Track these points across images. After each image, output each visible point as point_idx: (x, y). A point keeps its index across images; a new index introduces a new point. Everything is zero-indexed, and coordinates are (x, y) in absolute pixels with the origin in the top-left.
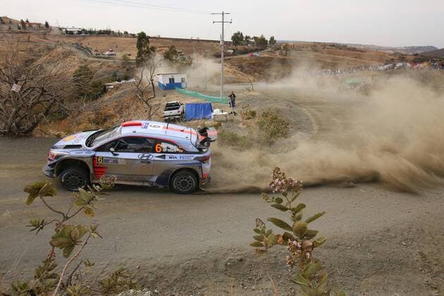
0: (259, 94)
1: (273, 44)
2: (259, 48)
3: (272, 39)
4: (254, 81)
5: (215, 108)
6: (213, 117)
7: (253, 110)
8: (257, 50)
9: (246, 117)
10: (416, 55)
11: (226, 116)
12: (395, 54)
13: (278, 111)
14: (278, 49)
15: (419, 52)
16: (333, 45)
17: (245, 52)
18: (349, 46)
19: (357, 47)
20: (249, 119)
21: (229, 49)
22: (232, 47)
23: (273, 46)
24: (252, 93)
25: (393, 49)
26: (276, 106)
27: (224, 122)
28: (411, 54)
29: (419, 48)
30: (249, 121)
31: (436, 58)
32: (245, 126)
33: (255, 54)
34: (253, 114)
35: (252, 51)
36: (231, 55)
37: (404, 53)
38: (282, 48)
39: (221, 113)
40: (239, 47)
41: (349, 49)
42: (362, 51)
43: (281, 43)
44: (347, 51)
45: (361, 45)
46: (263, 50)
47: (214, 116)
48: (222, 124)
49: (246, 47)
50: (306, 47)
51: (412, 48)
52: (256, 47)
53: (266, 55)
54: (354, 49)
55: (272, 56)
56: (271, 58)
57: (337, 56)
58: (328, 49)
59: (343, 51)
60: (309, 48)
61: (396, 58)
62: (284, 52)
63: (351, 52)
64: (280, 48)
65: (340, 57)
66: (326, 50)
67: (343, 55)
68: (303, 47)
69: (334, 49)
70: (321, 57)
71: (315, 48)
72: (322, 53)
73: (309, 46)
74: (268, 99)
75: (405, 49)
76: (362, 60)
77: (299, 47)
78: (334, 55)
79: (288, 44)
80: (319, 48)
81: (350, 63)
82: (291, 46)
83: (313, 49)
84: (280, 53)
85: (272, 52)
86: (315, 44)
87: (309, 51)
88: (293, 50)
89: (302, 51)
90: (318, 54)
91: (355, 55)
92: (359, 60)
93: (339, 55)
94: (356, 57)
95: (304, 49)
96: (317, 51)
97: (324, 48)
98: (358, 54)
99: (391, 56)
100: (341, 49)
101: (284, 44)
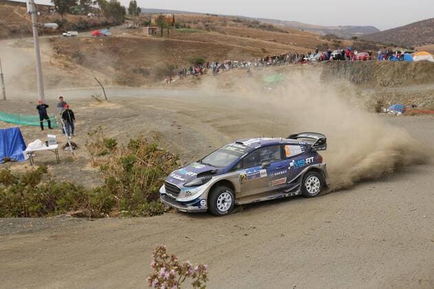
0: (118, 107)
1: (137, 14)
2: (110, 21)
3: (133, 5)
4: (107, 83)
5: (32, 140)
6: (26, 157)
7: (110, 136)
8: (106, 25)
9: (97, 151)
10: (355, 38)
11: (56, 151)
12: (328, 37)
13: (158, 136)
14: (147, 24)
15: (358, 34)
16: (238, 20)
17: (83, 27)
18: (262, 23)
19: (275, 25)
20: (103, 154)
21: (49, 20)
22: (54, 15)
23: (137, 18)
24: (106, 105)
25: (324, 30)
26: (153, 126)
27: (52, 163)
28: (348, 37)
29: (358, 28)
30: (105, 158)
31: (380, 43)
32: (97, 169)
33: (104, 31)
34: (112, 145)
35: (96, 26)
36: (55, 33)
37: (339, 35)
38: (153, 21)
39: (45, 147)
40: (70, 18)
41: (264, 27)
42: (282, 31)
43: (151, 13)
44: (261, 30)
45: (279, 21)
46: (118, 24)
47: (32, 153)
48: (50, 168)
49: (85, 18)
50: (195, 23)
51: (350, 29)
52: (103, 19)
53: (124, 34)
54: (271, 28)
55: (136, 37)
56: (136, 39)
57: (247, 38)
58: (230, 25)
59: (255, 29)
60: (200, 24)
61: (330, 42)
62: (158, 30)
63: (266, 31)
64: (150, 22)
65: (250, 39)
66: (228, 27)
67: (255, 37)
68: (190, 22)
69: (240, 27)
70: (221, 40)
71: (210, 23)
72: (223, 33)
73: (199, 21)
74: (137, 115)
75: (340, 29)
76: (285, 45)
77: (183, 22)
78: (242, 36)
79: (163, 15)
80: (216, 25)
81: (267, 49)
82: (169, 19)
83: (207, 26)
84: (151, 31)
85: (135, 28)
86: (210, 18)
87: (201, 28)
88: (173, 25)
89: (189, 27)
90: (217, 34)
91: (274, 37)
92: (279, 45)
93: (248, 37)
94: (275, 41)
95: (192, 25)
96: (214, 29)
97: (224, 25)
98: (277, 36)
99: (324, 39)
100: (250, 26)
101: (157, 16)
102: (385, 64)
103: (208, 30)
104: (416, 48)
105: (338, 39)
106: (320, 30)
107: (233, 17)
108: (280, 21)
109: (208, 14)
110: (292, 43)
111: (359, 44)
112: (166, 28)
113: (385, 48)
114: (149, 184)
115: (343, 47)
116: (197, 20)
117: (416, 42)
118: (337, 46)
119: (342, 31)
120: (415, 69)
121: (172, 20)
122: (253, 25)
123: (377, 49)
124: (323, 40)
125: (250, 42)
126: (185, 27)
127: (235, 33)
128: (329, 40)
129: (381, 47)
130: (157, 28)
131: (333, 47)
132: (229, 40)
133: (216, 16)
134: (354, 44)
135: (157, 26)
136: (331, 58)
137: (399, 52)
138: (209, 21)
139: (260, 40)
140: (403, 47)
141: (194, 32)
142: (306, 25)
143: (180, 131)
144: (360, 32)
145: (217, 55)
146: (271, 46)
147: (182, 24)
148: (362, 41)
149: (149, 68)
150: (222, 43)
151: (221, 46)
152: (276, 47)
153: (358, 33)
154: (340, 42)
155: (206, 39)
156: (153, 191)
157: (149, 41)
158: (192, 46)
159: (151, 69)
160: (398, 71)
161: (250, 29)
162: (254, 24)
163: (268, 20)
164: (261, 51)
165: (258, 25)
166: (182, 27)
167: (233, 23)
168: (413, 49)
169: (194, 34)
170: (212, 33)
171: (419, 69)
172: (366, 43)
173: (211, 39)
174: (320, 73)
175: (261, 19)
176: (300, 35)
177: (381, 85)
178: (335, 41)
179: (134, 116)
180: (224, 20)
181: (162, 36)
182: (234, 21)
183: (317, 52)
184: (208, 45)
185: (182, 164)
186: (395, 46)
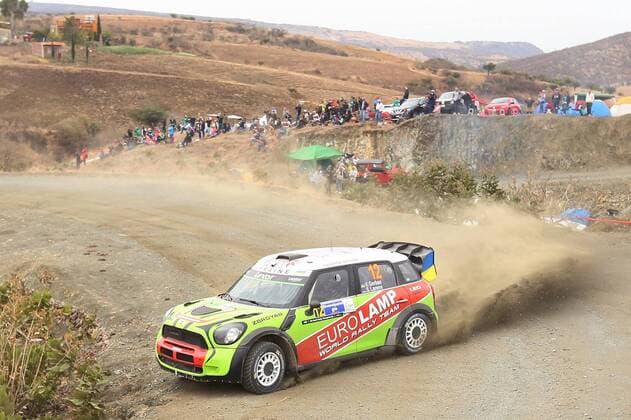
1: (19, 14)
10: (490, 67)
12: (433, 64)
14: (39, 36)
15: (496, 59)
16: (239, 28)
18: (291, 34)
19: (319, 38)
23: (21, 23)
25: (425, 51)
26: (47, 256)
28: (476, 64)
29: (497, 46)
31: (542, 78)
37: (457, 62)
38: (54, 31)
41: (294, 42)
42: (332, 52)
44: (288, 51)
50: (145, 34)
51: (478, 45)
54: (309, 44)
55: (16, 63)
56: (17, 69)
57: (258, 67)
58: (222, 38)
59: (275, 48)
60: (157, 36)
61: (437, 77)
62: (65, 48)
63: (299, 52)
64: (48, 31)
65: (264, 68)
66: (216, 42)
67: (275, 64)
68: (134, 32)
69: (241, 42)
70: (202, 70)
71: (178, 35)
72: (206, 54)
73: (154, 29)
74: (13, 232)
75: (457, 47)
76: (340, 83)
77: (120, 31)
78: (247, 62)
79: (76, 16)
80: (191, 38)
81: (300, 90)
82: (89, 25)
83: (171, 40)
84: (49, 52)
85: (14, 44)
86: (177, 24)
87: (157, 45)
88: (97, 39)
89: (132, 43)
90: (191, 56)
91: (315, 65)
92: (327, 81)
93: (261, 63)
94: (317, 72)
95: (139, 39)
96: (186, 48)
97: (209, 37)
98: (323, 62)
99: (423, 68)
100: (266, 41)
101: (62, 19)
102: (553, 121)
103: (173, 48)
104: (618, 90)
105: (453, 68)
106: (416, 49)
107: (227, 21)
108: (329, 31)
109: (174, 16)
110: (354, 77)
111: (499, 81)
112: (81, 43)
113: (553, 88)
114: (29, 380)
115: (464, 87)
116: (149, 27)
117: (619, 77)
118: (450, 85)
119: (461, 53)
120: (615, 133)
121: (95, 29)
122: (271, 38)
123: (536, 90)
124: (422, 72)
125: (265, 75)
126: (123, 41)
127: (232, 55)
128: (435, 72)
129: (545, 87)
130: (63, 44)
131: (443, 85)
132: (220, 71)
133: (192, 18)
134: (489, 79)
135: (62, 40)
136: (437, 108)
137: (582, 98)
138: (176, 31)
139: (285, 71)
140: (591, 87)
141: (144, 53)
142: (386, 39)
143: (105, 265)
144: (502, 54)
145: (194, 103)
146: (310, 84)
147: (118, 37)
148: (505, 73)
149: (45, 131)
150: (204, 77)
151: (200, 84)
152: (320, 86)
153: (497, 57)
154: (457, 76)
155: (169, 67)
156: (38, 396)
157: (45, 71)
158: (138, 83)
159: (50, 133)
160: (578, 137)
161: (265, 46)
162: (274, 36)
163: (304, 28)
164: (287, 93)
165: (282, 40)
166: (117, 42)
167: (228, 34)
168: (611, 91)
169: (144, 57)
170: (181, 55)
171: (623, 133)
172: (512, 77)
173: (180, 68)
174: (413, 142)
175: (291, 26)
176: (372, 60)
177: (543, 166)
178: (448, 74)
179: (7, 233)
180: (209, 28)
181: (72, 61)
182: (230, 29)
183: (406, 97)
184: (173, 82)
185: (105, 337)
186: (576, 85)
